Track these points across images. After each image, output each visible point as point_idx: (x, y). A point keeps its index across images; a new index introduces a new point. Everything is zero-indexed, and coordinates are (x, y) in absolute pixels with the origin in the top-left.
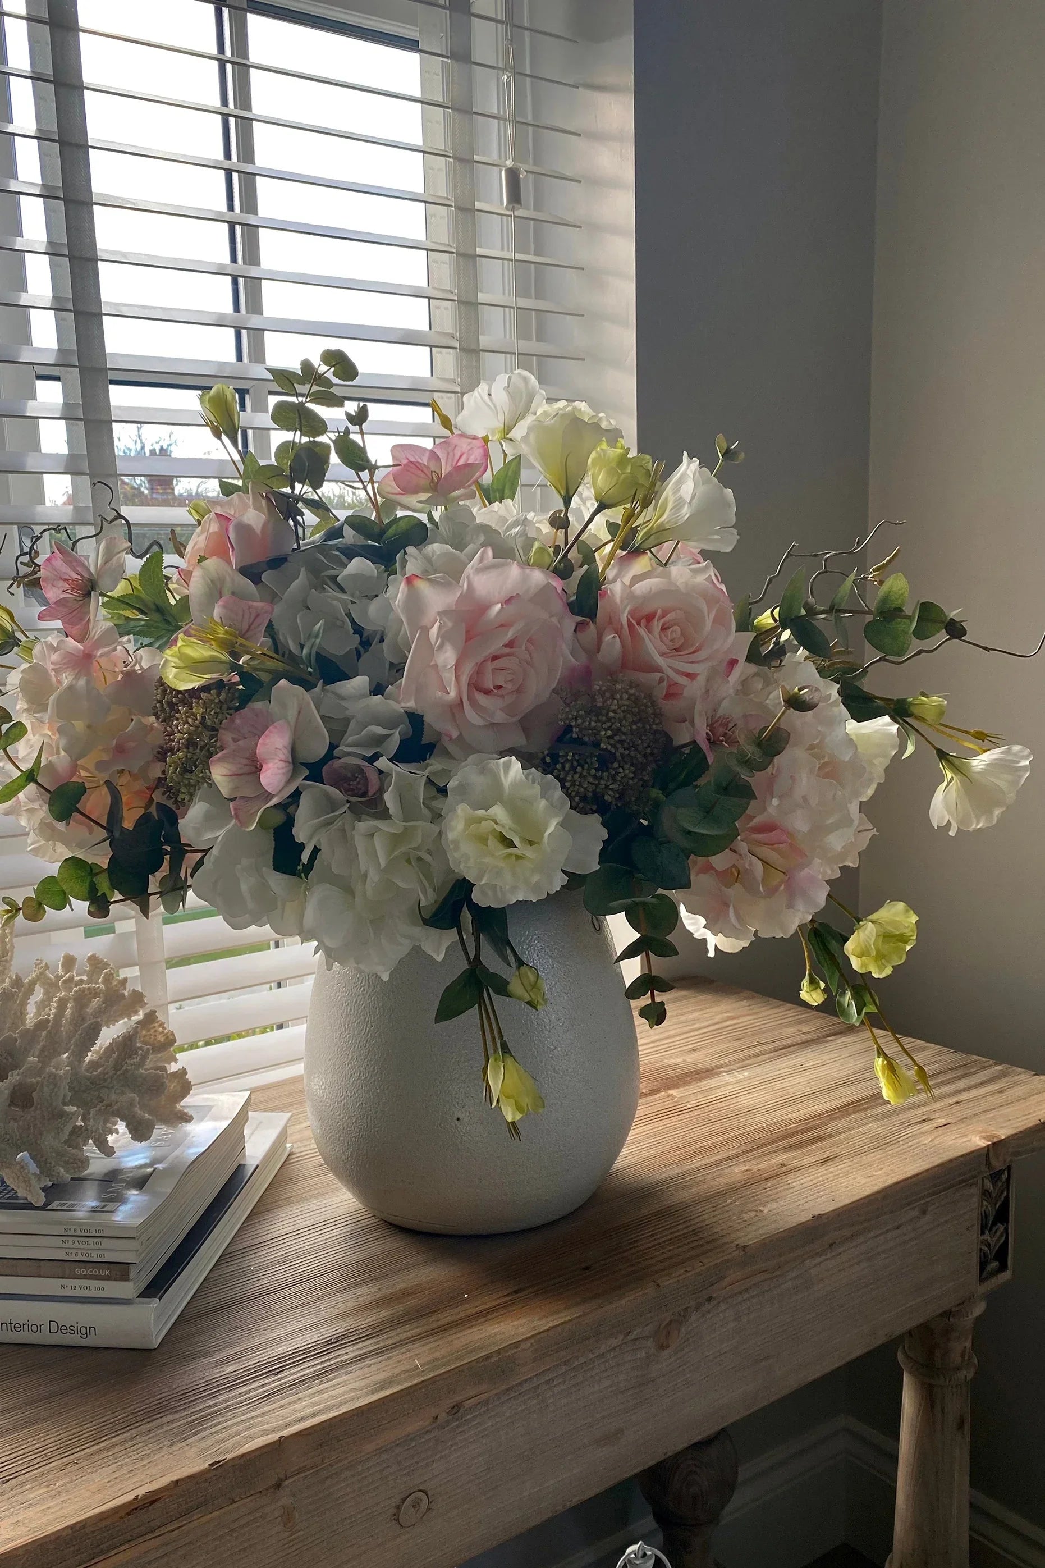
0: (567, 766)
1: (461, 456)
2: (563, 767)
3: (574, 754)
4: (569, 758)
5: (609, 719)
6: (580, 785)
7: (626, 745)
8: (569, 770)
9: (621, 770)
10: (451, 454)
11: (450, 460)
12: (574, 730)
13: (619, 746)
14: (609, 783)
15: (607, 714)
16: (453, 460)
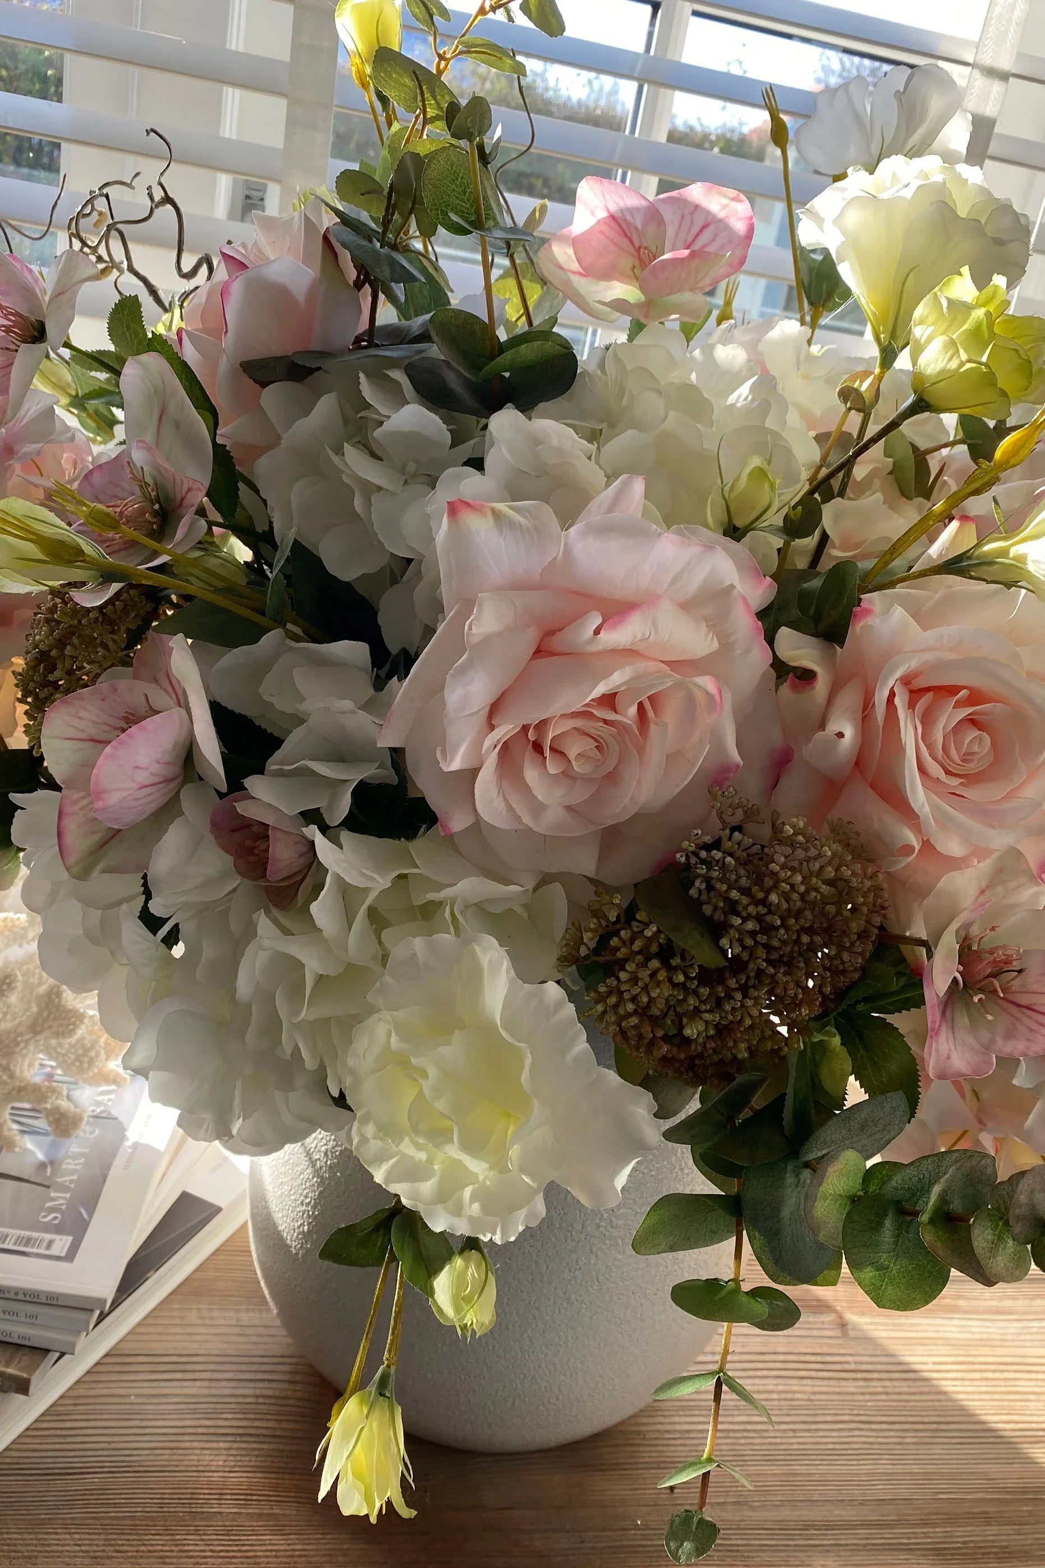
0: (637, 945)
1: (704, 227)
2: (632, 941)
3: (659, 931)
4: (648, 933)
5: (763, 902)
6: (645, 988)
7: (774, 956)
8: (639, 952)
9: (738, 996)
10: (688, 219)
11: (685, 227)
12: (697, 883)
13: (761, 953)
14: (703, 1007)
15: (768, 892)
16: (689, 230)
